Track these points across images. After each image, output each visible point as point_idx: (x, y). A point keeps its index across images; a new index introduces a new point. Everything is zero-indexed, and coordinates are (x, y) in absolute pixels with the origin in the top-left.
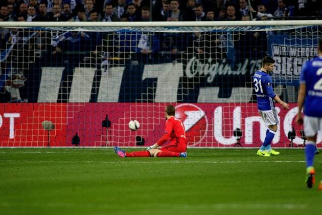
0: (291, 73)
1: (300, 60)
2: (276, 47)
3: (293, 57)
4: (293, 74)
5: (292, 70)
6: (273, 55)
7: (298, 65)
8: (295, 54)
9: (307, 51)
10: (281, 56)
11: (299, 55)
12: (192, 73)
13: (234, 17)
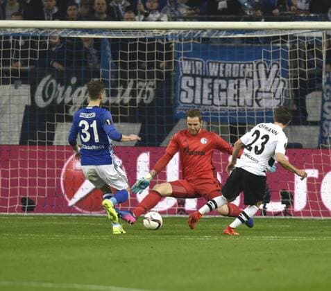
0: (210, 101)
1: (223, 82)
2: (187, 62)
3: (214, 78)
4: (213, 104)
5: (211, 96)
6: (181, 74)
7: (221, 90)
8: (216, 74)
9: (234, 69)
10: (194, 76)
11: (221, 75)
12: (45, 99)
13: (105, 16)
